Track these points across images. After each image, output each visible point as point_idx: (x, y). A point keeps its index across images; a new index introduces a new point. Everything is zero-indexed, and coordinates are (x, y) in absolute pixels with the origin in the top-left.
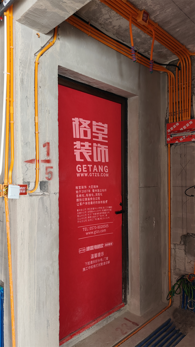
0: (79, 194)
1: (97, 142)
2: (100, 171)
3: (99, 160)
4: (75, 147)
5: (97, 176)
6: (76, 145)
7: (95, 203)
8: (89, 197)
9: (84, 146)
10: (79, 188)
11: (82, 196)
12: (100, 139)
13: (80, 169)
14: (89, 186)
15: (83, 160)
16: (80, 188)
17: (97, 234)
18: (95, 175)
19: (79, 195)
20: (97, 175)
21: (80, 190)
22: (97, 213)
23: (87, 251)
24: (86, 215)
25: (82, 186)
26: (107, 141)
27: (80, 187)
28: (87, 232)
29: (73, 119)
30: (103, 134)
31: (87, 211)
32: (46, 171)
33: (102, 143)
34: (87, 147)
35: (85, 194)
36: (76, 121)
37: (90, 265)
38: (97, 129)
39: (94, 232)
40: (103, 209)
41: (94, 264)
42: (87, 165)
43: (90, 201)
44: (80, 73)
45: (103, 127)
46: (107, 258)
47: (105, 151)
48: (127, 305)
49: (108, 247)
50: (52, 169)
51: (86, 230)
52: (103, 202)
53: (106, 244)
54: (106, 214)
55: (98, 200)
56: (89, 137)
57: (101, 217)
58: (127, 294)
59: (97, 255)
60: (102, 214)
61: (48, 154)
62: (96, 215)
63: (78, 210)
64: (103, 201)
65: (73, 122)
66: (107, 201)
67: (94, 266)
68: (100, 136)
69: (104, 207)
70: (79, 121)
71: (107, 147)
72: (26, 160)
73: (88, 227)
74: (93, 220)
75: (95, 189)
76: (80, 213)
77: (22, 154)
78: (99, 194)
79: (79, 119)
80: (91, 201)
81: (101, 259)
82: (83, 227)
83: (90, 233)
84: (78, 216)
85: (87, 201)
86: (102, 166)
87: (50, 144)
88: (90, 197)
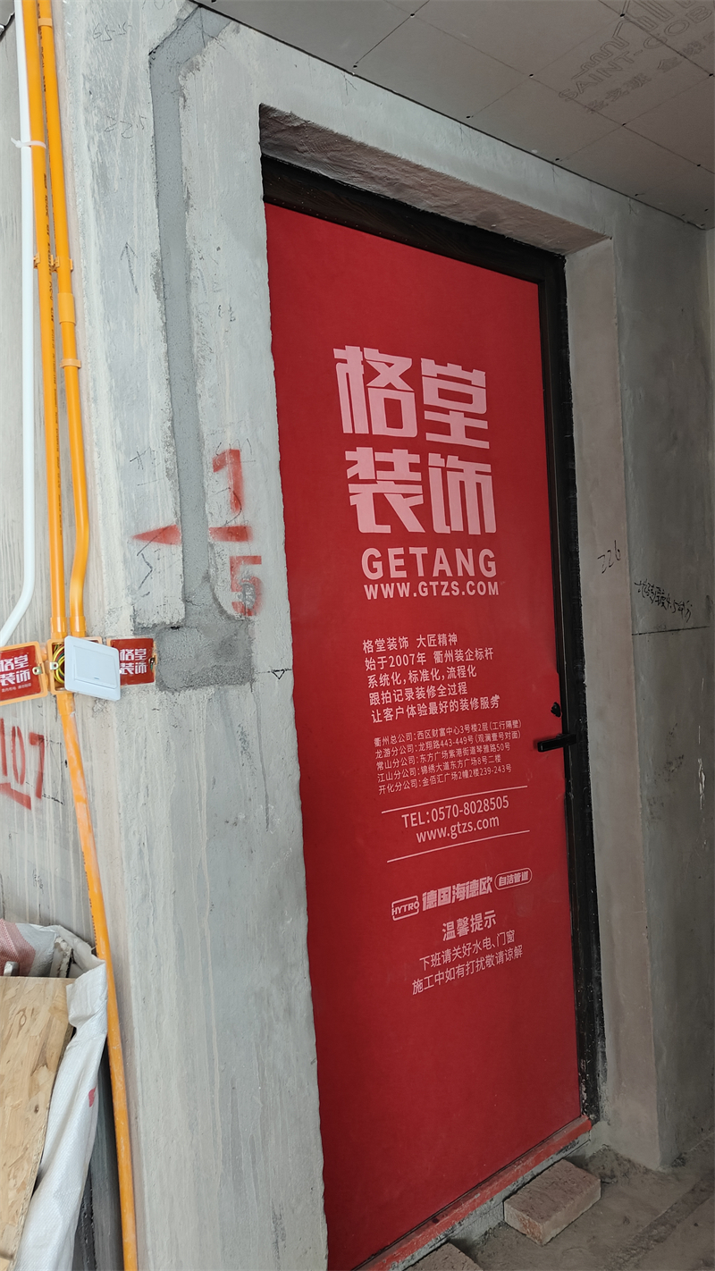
0: (378, 673)
1: (446, 450)
2: (460, 573)
3: (457, 526)
4: (351, 473)
5: (451, 593)
6: (356, 462)
7: (446, 707)
8: (420, 684)
9: (388, 466)
10: (375, 647)
11: (391, 681)
12: (458, 437)
13: (378, 565)
14: (421, 639)
15: (386, 529)
16: (381, 649)
17: (461, 838)
18: (440, 588)
19: (377, 679)
20: (449, 589)
21: (381, 654)
22: (459, 751)
23: (424, 909)
24: (411, 759)
25: (389, 639)
26: (485, 445)
27: (380, 642)
28: (420, 829)
29: (338, 353)
30: (467, 415)
31: (416, 742)
32: (233, 576)
33: (466, 454)
34: (402, 471)
35: (404, 671)
36: (350, 360)
37: (443, 967)
38: (443, 394)
39: (448, 831)
40: (484, 733)
41: (459, 961)
42: (406, 551)
43: (427, 701)
44: (358, 138)
45: (468, 383)
46: (510, 936)
47: (479, 485)
48: (602, 1124)
49: (510, 890)
50: (256, 566)
51: (414, 822)
52: (479, 705)
53: (503, 876)
54: (497, 753)
55: (458, 697)
56: (409, 429)
57: (478, 766)
58: (600, 1079)
59: (470, 922)
60: (478, 755)
61: (237, 501)
62: (453, 759)
63: (377, 741)
64: (479, 701)
65: (339, 365)
66: (497, 697)
67: (460, 970)
68: (457, 423)
69: (485, 726)
70: (364, 362)
71: (487, 468)
72: (142, 530)
73: (423, 810)
74: (442, 778)
75: (443, 649)
76: (387, 751)
77: (121, 504)
78: (461, 670)
79: (362, 350)
80: (432, 700)
81: (487, 942)
82: (405, 812)
83: (432, 835)
84: (380, 765)
85: (415, 702)
86: (470, 551)
87: (244, 456)
88: (425, 685)
